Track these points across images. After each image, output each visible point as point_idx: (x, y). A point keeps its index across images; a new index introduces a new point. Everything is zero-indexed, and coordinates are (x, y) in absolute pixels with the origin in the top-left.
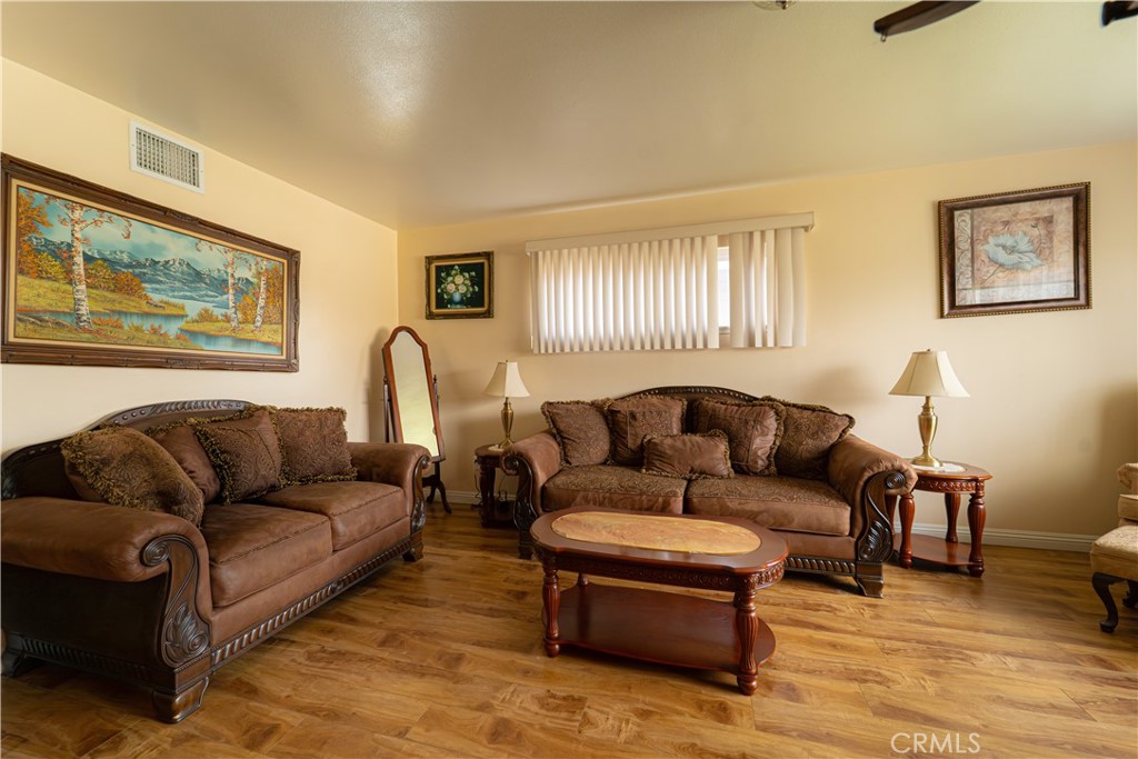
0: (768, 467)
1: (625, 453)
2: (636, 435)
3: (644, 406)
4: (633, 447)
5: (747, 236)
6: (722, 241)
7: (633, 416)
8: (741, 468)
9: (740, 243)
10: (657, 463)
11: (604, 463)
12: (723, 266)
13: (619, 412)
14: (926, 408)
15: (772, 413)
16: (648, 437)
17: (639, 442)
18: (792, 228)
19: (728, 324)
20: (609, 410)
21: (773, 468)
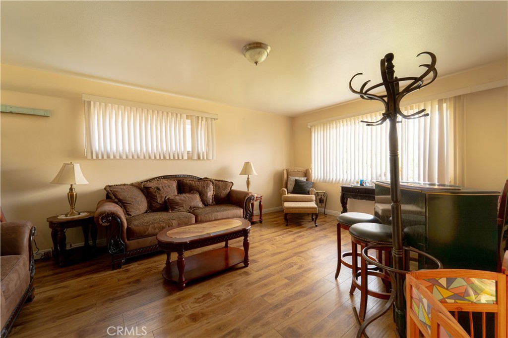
0: (212, 202)
1: (157, 206)
2: (162, 197)
3: (162, 184)
4: (161, 203)
5: (197, 118)
6: (187, 117)
7: (158, 189)
8: (206, 204)
9: (195, 119)
10: (176, 207)
11: (146, 212)
12: (188, 127)
13: (151, 187)
14: (248, 178)
15: (211, 183)
16: (167, 197)
17: (163, 200)
18: (211, 118)
19: (191, 150)
20: (144, 187)
21: (214, 202)
